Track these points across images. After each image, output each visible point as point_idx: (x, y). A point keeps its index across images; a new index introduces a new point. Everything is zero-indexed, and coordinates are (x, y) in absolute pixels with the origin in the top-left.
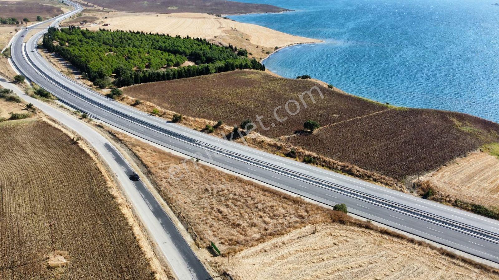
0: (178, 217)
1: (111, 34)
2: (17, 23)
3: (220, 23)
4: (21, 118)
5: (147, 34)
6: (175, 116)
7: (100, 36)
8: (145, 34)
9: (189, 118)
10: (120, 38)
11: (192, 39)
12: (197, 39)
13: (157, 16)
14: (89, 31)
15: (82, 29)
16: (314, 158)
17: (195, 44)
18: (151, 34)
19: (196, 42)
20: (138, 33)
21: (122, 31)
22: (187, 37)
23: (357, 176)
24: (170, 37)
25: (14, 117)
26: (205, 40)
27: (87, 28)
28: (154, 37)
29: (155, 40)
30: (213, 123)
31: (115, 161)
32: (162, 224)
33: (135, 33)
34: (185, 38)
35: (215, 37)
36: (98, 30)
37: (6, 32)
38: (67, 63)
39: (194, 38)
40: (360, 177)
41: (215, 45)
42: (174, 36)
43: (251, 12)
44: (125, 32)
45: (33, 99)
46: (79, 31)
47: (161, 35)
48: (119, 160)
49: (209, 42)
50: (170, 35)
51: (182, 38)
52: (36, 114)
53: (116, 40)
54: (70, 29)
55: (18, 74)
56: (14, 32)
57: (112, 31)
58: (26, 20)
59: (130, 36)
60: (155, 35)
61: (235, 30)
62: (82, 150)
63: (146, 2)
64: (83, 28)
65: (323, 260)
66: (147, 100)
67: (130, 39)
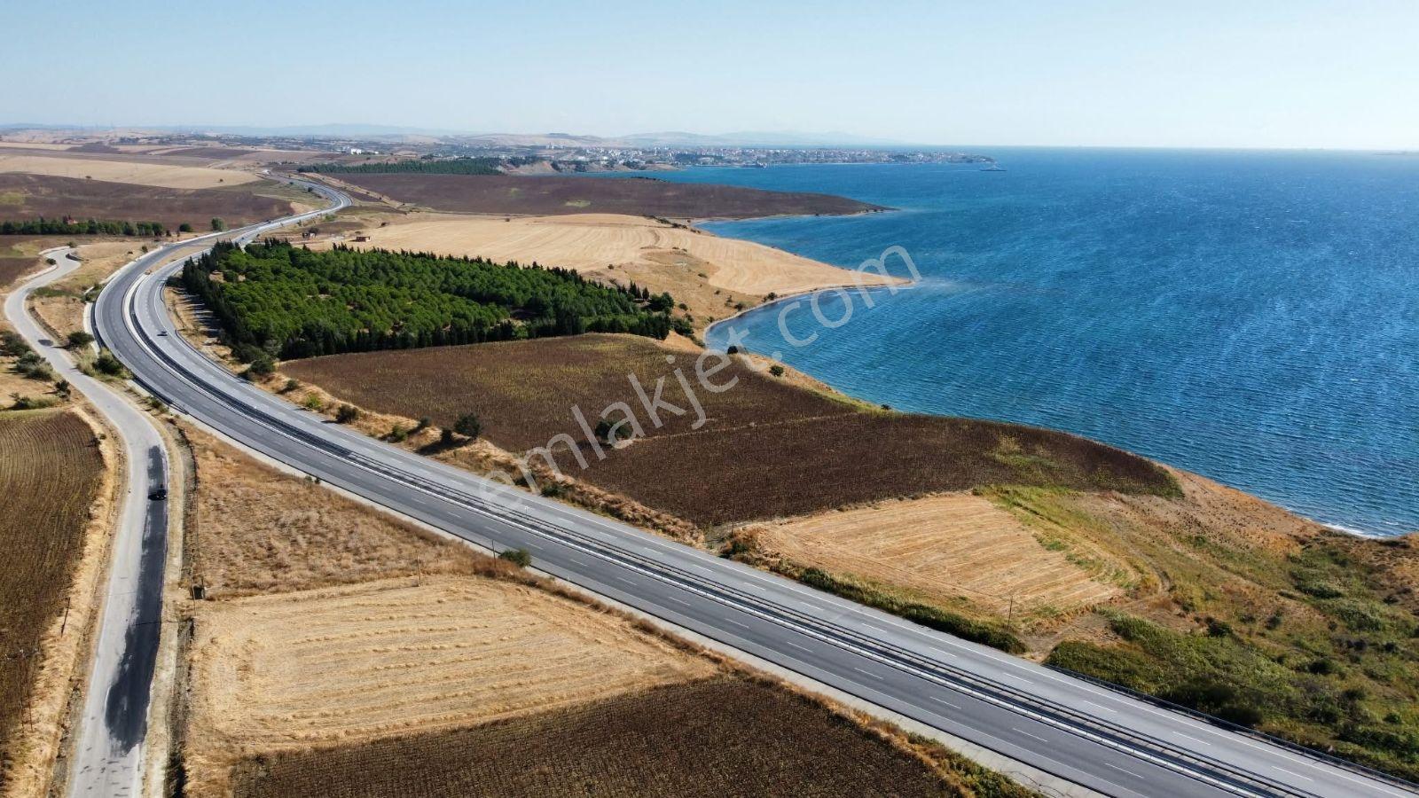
0: (185, 551)
1: (355, 259)
2: (156, 234)
3: (657, 238)
4: (34, 408)
5: (441, 258)
6: (342, 410)
7: (328, 263)
8: (438, 258)
9: (375, 414)
10: (375, 267)
11: (545, 269)
12: (556, 271)
13: (508, 220)
14: (309, 250)
15: (294, 246)
16: (568, 487)
17: (546, 281)
18: (450, 258)
19: (552, 277)
20: (421, 255)
21: (384, 252)
22: (532, 266)
23: (627, 520)
24: (495, 265)
25: (22, 405)
26: (574, 272)
27: (308, 246)
28: (455, 265)
29: (454, 271)
30: (413, 424)
31: (146, 471)
32: (143, 557)
33: (412, 255)
34: (529, 267)
35: (611, 267)
36: (331, 248)
37: (121, 251)
38: (206, 314)
39: (548, 269)
40: (632, 521)
41: (594, 284)
42: (504, 264)
43: (777, 212)
44: (391, 252)
45: (86, 376)
46: (284, 251)
47: (472, 261)
48: (156, 470)
49: (581, 278)
50: (493, 262)
51: (521, 268)
52: (68, 400)
53: (360, 273)
54: (267, 247)
55: (88, 330)
56: (136, 253)
57: (362, 252)
58: (184, 228)
59: (399, 263)
60: (458, 261)
61: (679, 253)
62: (99, 455)
63: (513, 190)
64: (297, 245)
65: (391, 618)
66: (314, 382)
67: (397, 270)
